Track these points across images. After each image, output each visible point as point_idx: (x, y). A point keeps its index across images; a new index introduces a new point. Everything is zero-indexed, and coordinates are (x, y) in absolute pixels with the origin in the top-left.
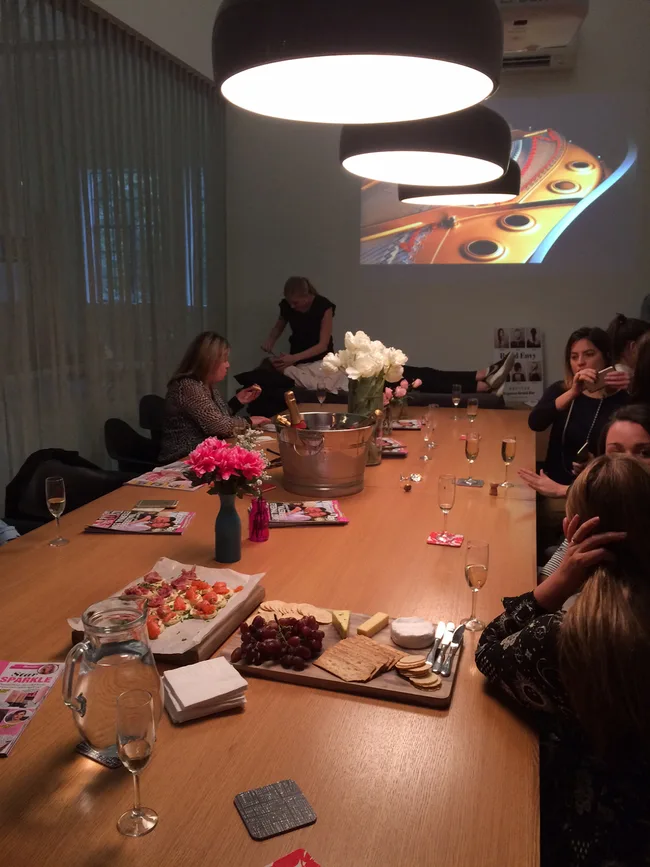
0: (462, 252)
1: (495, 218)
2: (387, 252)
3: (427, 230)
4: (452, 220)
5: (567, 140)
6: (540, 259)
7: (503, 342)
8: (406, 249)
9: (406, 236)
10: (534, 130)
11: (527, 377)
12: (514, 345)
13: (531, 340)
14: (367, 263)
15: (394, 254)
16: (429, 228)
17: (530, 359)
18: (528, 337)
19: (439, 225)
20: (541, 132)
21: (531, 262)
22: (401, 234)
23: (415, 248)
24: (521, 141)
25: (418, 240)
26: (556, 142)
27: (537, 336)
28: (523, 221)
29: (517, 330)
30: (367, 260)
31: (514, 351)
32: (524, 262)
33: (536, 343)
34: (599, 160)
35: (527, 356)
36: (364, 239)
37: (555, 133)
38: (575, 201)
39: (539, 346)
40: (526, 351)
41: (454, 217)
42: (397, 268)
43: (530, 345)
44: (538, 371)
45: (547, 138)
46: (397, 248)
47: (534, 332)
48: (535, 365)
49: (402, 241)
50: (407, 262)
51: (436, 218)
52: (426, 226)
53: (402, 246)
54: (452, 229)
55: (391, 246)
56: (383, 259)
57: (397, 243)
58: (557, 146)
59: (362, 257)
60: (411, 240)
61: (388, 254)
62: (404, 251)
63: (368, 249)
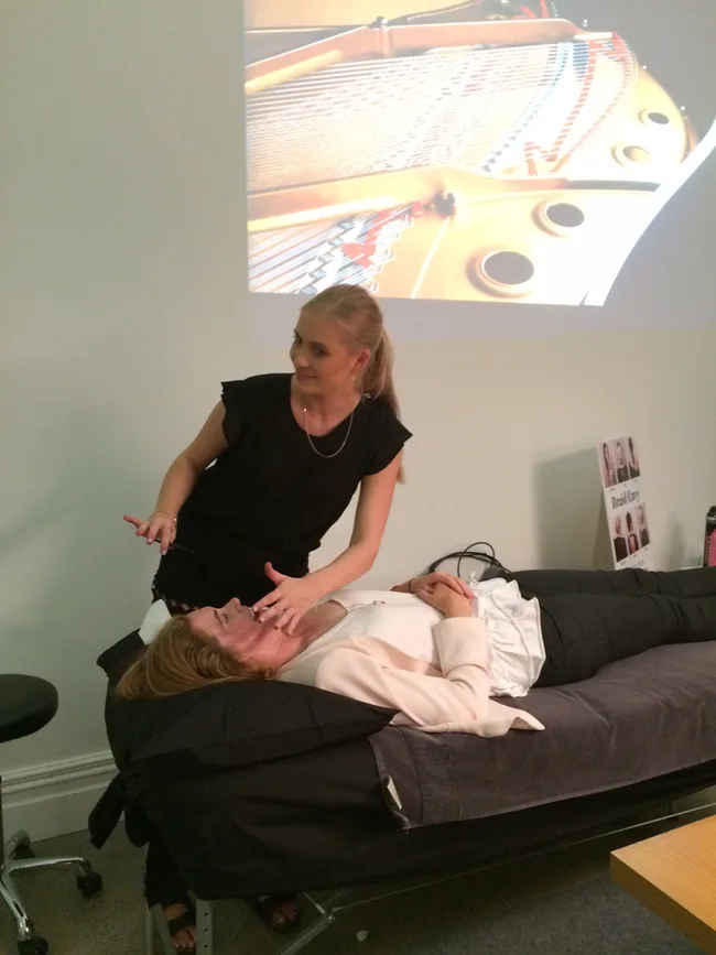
0: (473, 278)
1: (530, 205)
2: (316, 264)
4: (452, 199)
6: (598, 299)
8: (359, 258)
9: (359, 226)
10: (592, 28)
13: (631, 462)
14: (266, 289)
15: (332, 269)
16: (411, 210)
19: (427, 207)
20: (603, 35)
21: (587, 303)
22: (345, 222)
23: (378, 258)
24: (571, 45)
26: (622, 60)
27: (634, 452)
28: (568, 216)
30: (269, 281)
32: (577, 303)
33: (636, 467)
34: (682, 114)
36: (253, 225)
37: (623, 42)
38: (652, 187)
41: (456, 193)
45: (611, 51)
46: (338, 253)
51: (418, 191)
52: (403, 206)
53: (349, 250)
54: (452, 219)
55: (326, 248)
56: (307, 280)
57: (337, 242)
58: (627, 73)
59: (252, 273)
60: (369, 235)
61: (319, 269)
62: (354, 264)
63: (269, 254)
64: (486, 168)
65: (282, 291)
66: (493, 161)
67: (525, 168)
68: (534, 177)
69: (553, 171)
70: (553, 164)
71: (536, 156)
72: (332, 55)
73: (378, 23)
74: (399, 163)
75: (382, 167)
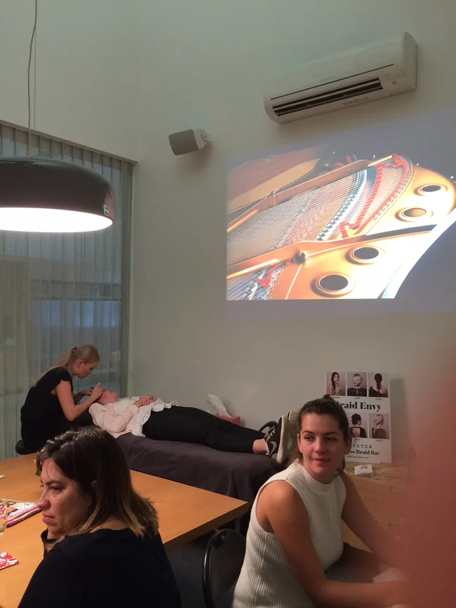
0: (313, 287)
1: (345, 251)
2: (248, 288)
3: (281, 266)
4: (303, 255)
5: (414, 164)
6: (391, 294)
7: (337, 388)
8: (264, 285)
9: (264, 272)
10: (378, 158)
11: (368, 432)
12: (352, 392)
13: (375, 388)
14: (231, 299)
15: (254, 290)
16: (283, 264)
17: (372, 411)
18: (371, 383)
19: (292, 261)
20: (387, 158)
21: (384, 297)
22: (259, 271)
23: (271, 285)
24: (366, 171)
25: (274, 275)
26: (402, 166)
27: (382, 383)
28: (372, 253)
29: (356, 375)
30: (233, 296)
31: (352, 399)
32: (376, 297)
33: (381, 392)
34: (452, 181)
35: (369, 407)
36: (229, 277)
37: (401, 158)
38: (429, 228)
39: (385, 395)
40: (368, 400)
41: (305, 252)
42: (257, 303)
43: (373, 394)
44: (383, 427)
45: (392, 164)
46: (256, 284)
47: (378, 378)
48: (379, 419)
49: (260, 277)
50: (265, 298)
51: (289, 254)
52: (281, 262)
53: (260, 282)
54: (304, 264)
55: (251, 282)
56: (245, 295)
57: (256, 280)
58: (404, 171)
59: (228, 293)
60: (267, 276)
61: (249, 290)
62: (262, 287)
63: (233, 286)
64: (320, 239)
65: (237, 299)
66: (323, 235)
67: (341, 235)
68: (346, 238)
69: (358, 232)
70: (356, 230)
71: (347, 228)
72: (255, 211)
73: (271, 195)
74: (280, 244)
75: (273, 248)
